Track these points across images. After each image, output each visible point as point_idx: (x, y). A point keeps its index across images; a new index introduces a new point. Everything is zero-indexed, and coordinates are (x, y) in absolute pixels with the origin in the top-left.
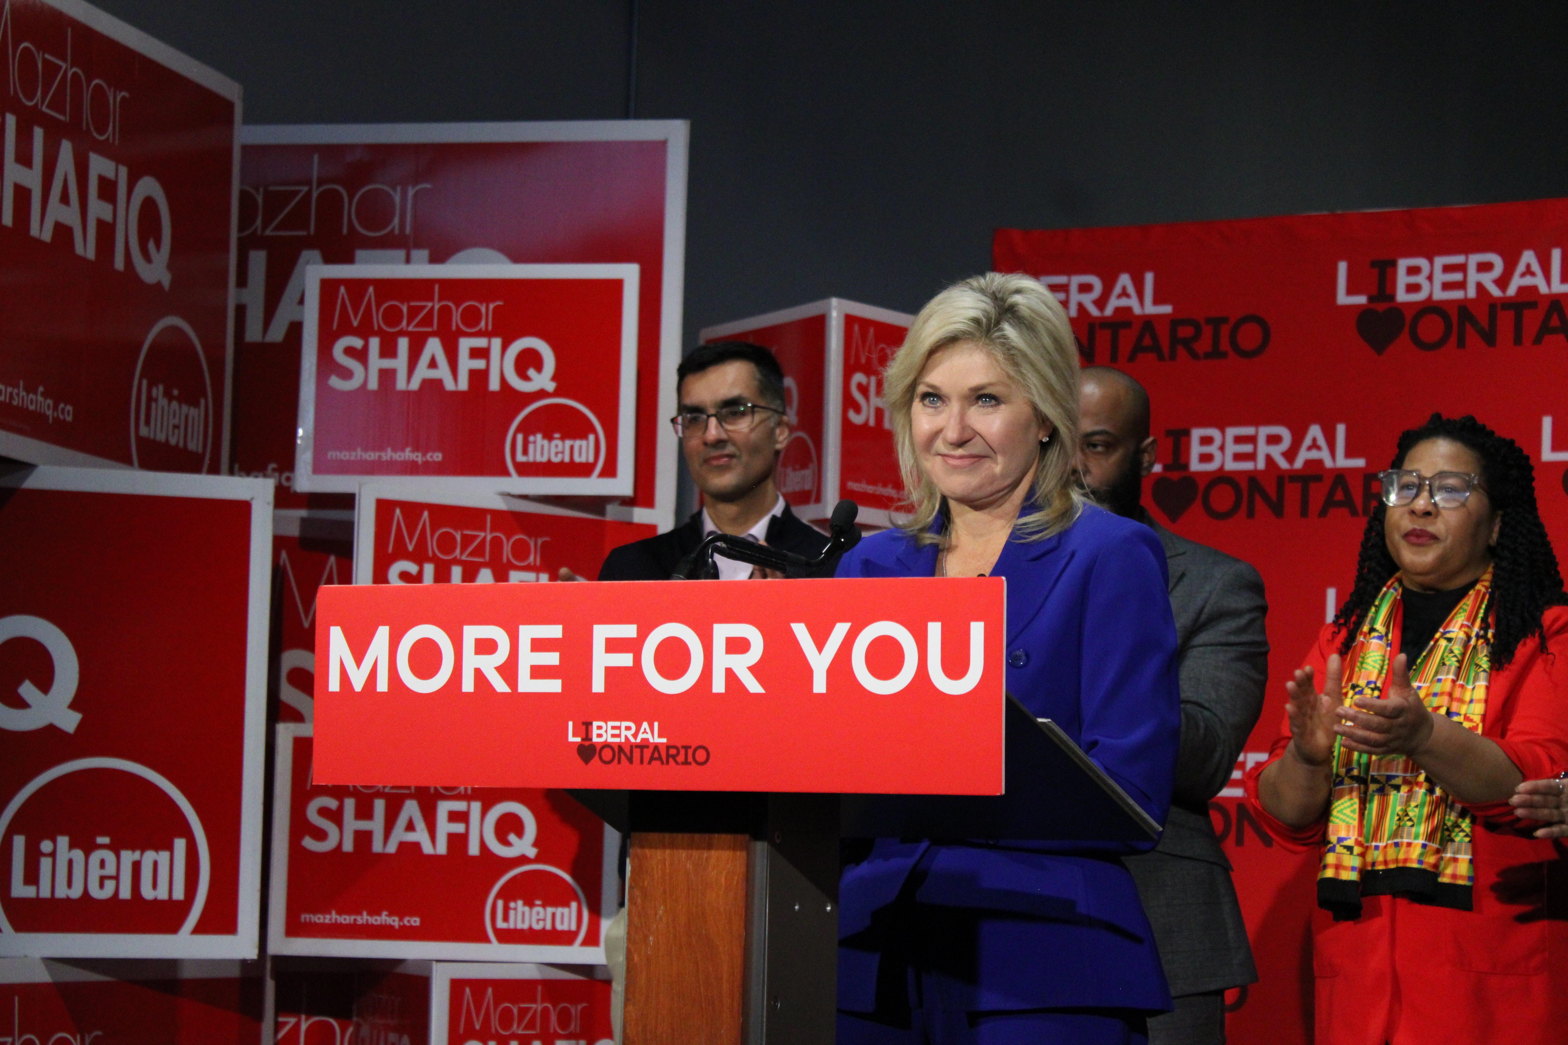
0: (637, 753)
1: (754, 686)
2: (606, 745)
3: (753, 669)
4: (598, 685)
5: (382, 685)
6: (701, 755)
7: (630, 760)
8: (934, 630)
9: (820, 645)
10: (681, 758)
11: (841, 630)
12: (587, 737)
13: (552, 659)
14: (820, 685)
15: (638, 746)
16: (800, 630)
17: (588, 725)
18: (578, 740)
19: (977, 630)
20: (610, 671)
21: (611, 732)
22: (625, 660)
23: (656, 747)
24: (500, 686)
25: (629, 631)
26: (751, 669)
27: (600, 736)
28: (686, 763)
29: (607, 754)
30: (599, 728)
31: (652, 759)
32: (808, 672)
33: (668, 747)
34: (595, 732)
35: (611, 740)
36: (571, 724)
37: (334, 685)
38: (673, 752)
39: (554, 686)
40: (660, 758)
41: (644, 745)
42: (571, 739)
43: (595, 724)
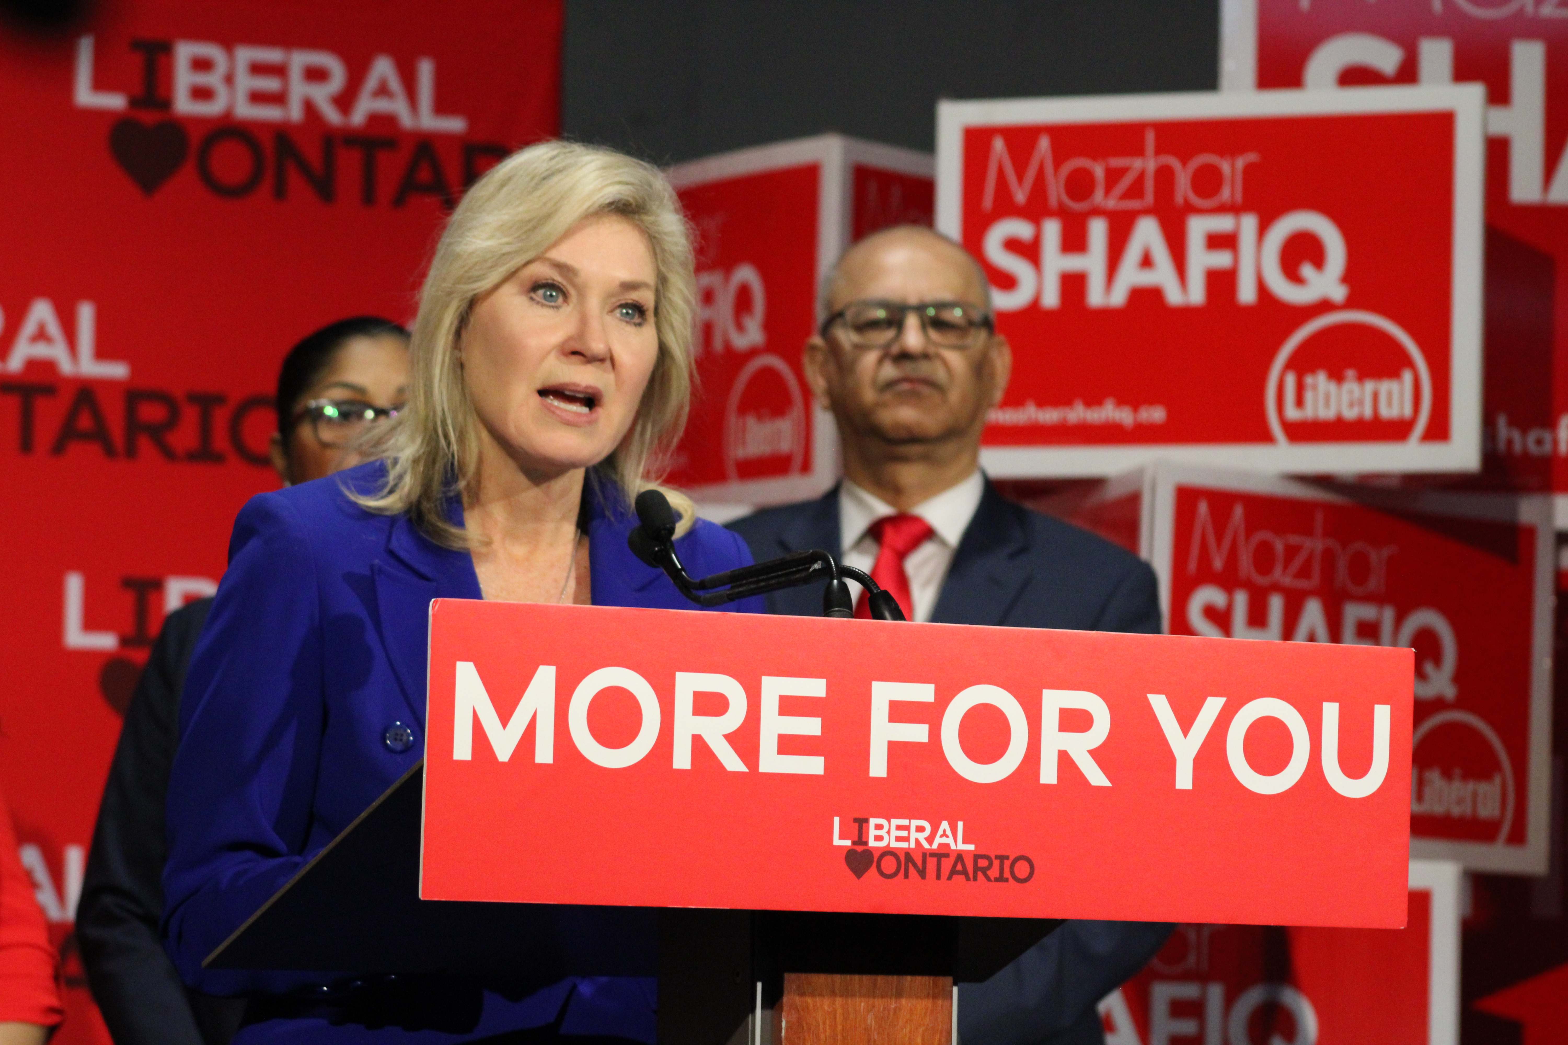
0: (932, 863)
1: (1097, 777)
2: (888, 852)
3: (1094, 753)
4: (878, 767)
5: (544, 754)
6: (1022, 869)
7: (922, 873)
8: (1331, 712)
9: (1186, 724)
10: (994, 873)
11: (1213, 706)
12: (861, 839)
13: (811, 726)
14: (1184, 780)
15: (933, 854)
16: (1160, 704)
17: (862, 822)
18: (848, 843)
19: (1382, 715)
20: (895, 748)
21: (895, 833)
22: (918, 733)
23: (960, 856)
24: (732, 762)
25: (924, 693)
26: (1093, 753)
27: (879, 838)
28: (1001, 879)
29: (889, 865)
30: (879, 827)
31: (953, 872)
32: (1169, 761)
33: (977, 857)
34: (873, 832)
35: (894, 844)
36: (837, 820)
37: (462, 750)
38: (983, 863)
39: (814, 765)
40: (964, 872)
41: (942, 854)
42: (837, 842)
43: (873, 822)
